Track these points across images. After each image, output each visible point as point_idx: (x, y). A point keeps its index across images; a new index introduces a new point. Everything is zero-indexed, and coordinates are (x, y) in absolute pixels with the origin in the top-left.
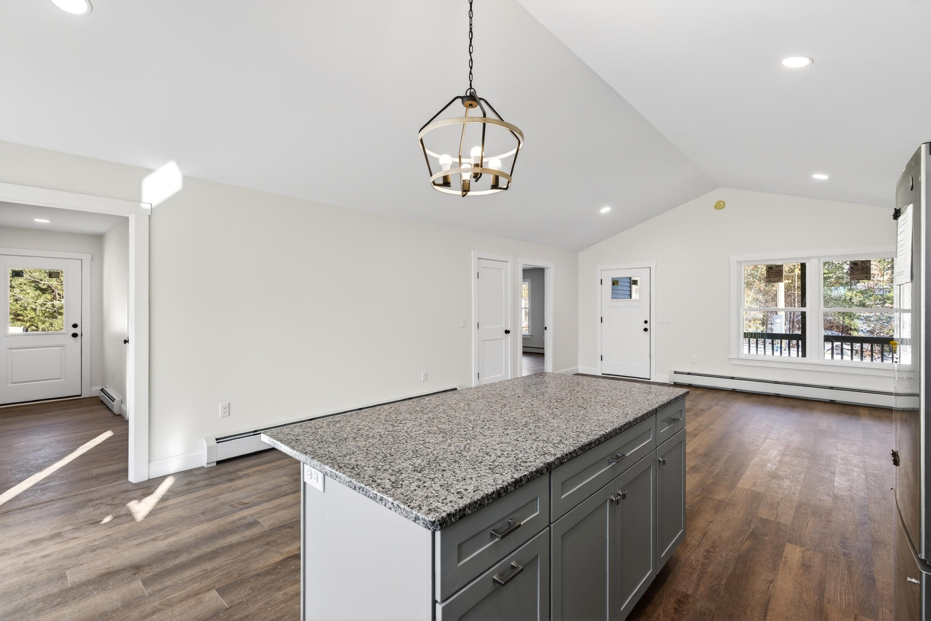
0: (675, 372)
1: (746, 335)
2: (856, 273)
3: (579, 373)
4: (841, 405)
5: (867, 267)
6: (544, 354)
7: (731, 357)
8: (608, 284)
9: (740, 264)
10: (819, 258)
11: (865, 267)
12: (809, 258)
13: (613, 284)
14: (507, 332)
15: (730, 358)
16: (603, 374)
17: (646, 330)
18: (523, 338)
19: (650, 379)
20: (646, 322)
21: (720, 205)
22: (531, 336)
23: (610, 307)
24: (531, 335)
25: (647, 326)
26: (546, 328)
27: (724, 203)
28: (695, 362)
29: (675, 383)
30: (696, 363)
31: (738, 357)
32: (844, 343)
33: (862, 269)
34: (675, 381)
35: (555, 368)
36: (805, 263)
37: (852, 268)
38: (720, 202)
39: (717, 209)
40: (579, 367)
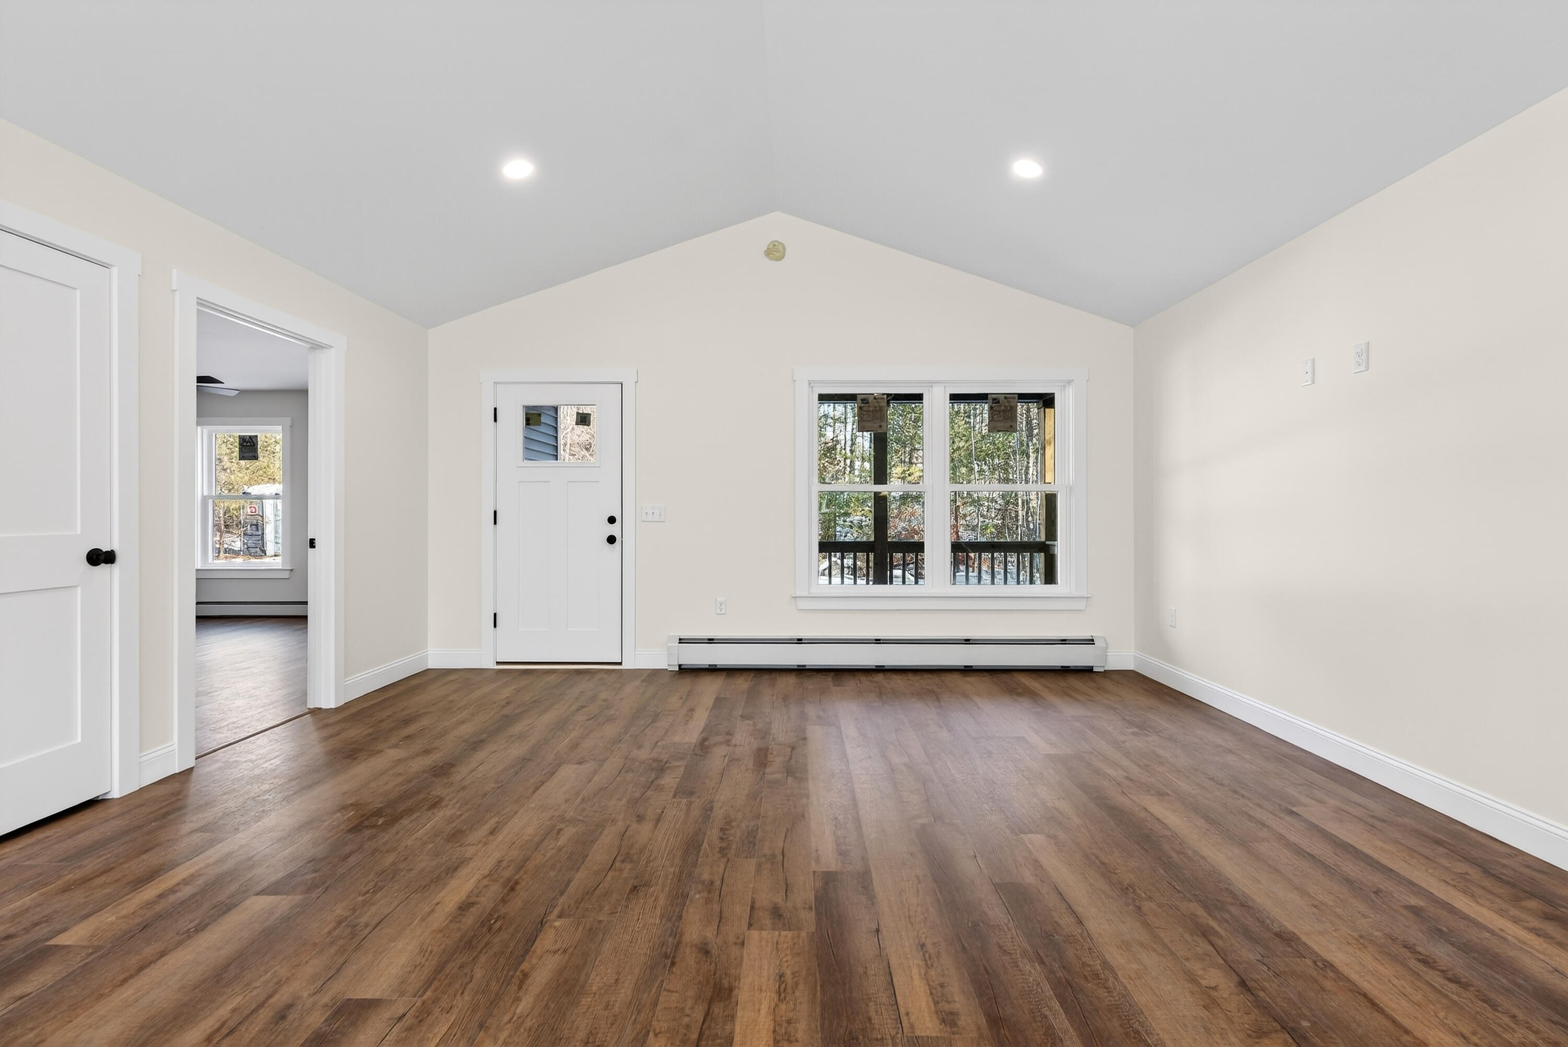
0: (681, 641)
2: (997, 418)
4: (987, 674)
5: (1012, 408)
7: (798, 594)
8: (514, 421)
9: (811, 386)
11: (1009, 408)
12: (931, 384)
13: (528, 421)
14: (99, 558)
15: (795, 597)
16: (498, 663)
17: (611, 540)
18: (197, 579)
19: (620, 664)
20: (612, 520)
21: (775, 252)
22: (292, 570)
23: (520, 482)
24: (291, 568)
25: (614, 530)
26: (312, 543)
27: (784, 246)
28: (723, 611)
29: (679, 666)
30: (725, 614)
31: (809, 592)
33: (1006, 410)
34: (680, 663)
35: (346, 666)
36: (922, 394)
37: (991, 408)
38: (777, 244)
39: (772, 259)
40: (429, 652)
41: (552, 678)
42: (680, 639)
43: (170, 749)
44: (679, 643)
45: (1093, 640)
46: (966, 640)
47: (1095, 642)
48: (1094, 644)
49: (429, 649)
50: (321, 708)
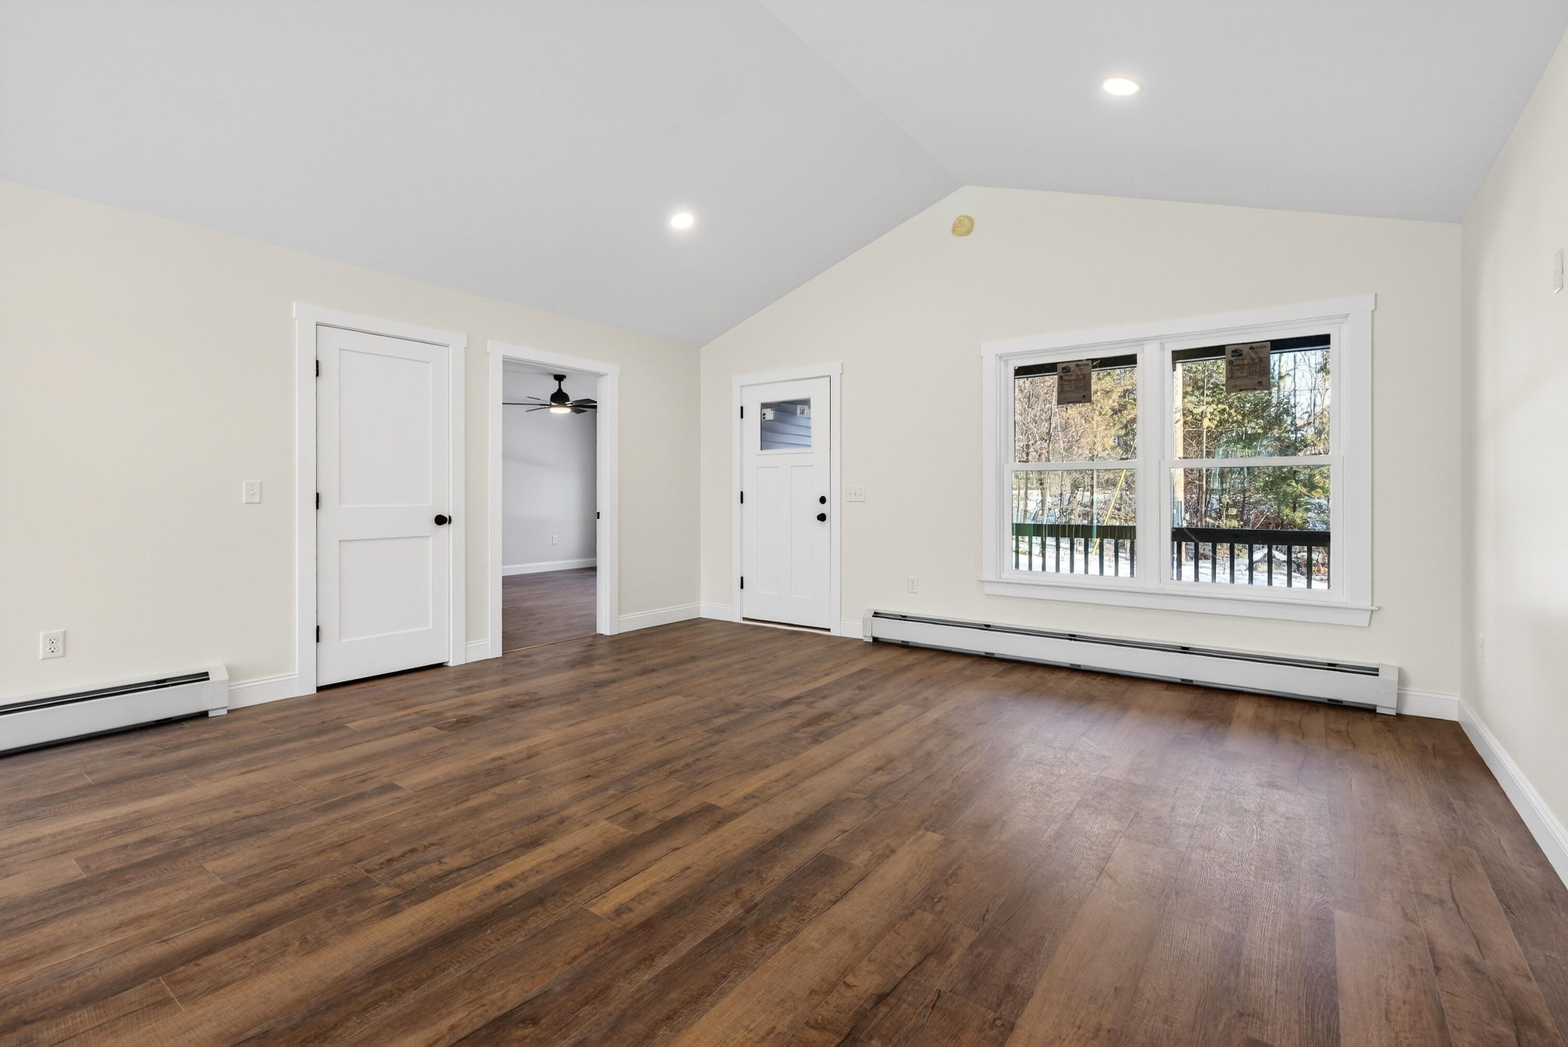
1: (1019, 530)
2: (1239, 374)
3: (701, 617)
4: (1201, 691)
5: (1261, 359)
6: (596, 568)
7: (986, 577)
8: (754, 417)
9: (1006, 361)
10: (1161, 340)
11: (1257, 360)
12: (1141, 341)
14: (441, 520)
15: (982, 581)
16: (744, 619)
17: (822, 517)
19: (829, 630)
20: (823, 500)
21: (963, 227)
23: (759, 467)
25: (823, 509)
26: (598, 515)
27: (971, 221)
28: (915, 590)
29: (875, 639)
30: (918, 594)
31: (1000, 578)
32: (1274, 546)
33: (1252, 363)
34: (874, 635)
35: (620, 607)
36: (1135, 355)
37: (1230, 363)
38: (962, 219)
39: (958, 235)
40: (701, 605)
41: (770, 634)
42: (875, 613)
43: (485, 643)
44: (873, 616)
45: (1377, 670)
46: (1183, 648)
47: (1380, 673)
48: (1377, 675)
49: (701, 602)
50: (602, 634)
